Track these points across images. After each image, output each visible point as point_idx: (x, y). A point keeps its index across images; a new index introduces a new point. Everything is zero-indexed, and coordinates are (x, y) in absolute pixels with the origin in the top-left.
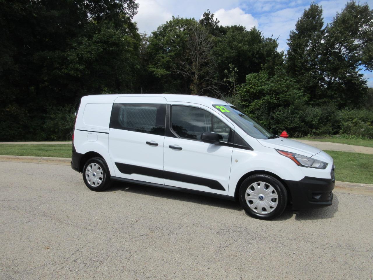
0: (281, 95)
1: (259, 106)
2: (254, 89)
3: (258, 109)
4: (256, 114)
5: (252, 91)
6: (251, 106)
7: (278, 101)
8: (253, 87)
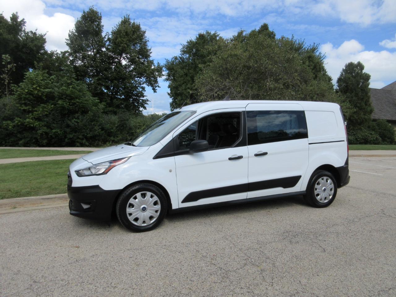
0: (77, 100)
1: (47, 111)
2: (39, 91)
3: (46, 115)
4: (45, 121)
5: (37, 94)
6: (36, 111)
7: (74, 106)
8: (38, 88)
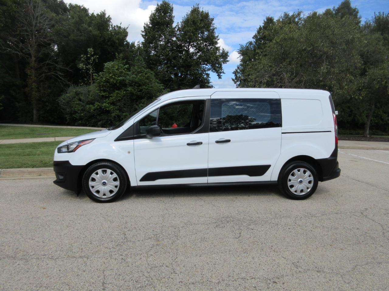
0: (144, 87)
1: (120, 97)
2: (114, 79)
3: (119, 100)
4: (118, 105)
5: (112, 81)
6: (112, 97)
7: (141, 93)
8: (113, 77)
